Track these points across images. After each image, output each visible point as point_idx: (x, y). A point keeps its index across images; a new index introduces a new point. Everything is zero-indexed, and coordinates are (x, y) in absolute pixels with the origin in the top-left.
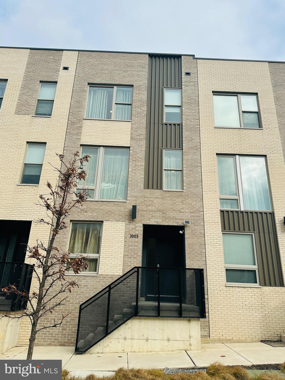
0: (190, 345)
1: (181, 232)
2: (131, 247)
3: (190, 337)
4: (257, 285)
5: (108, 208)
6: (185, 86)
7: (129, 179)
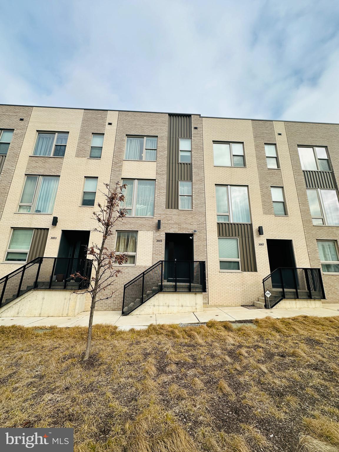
0: (196, 309)
1: (191, 238)
2: (157, 248)
3: (196, 304)
4: (240, 271)
5: (141, 222)
6: (194, 137)
7: (155, 202)
